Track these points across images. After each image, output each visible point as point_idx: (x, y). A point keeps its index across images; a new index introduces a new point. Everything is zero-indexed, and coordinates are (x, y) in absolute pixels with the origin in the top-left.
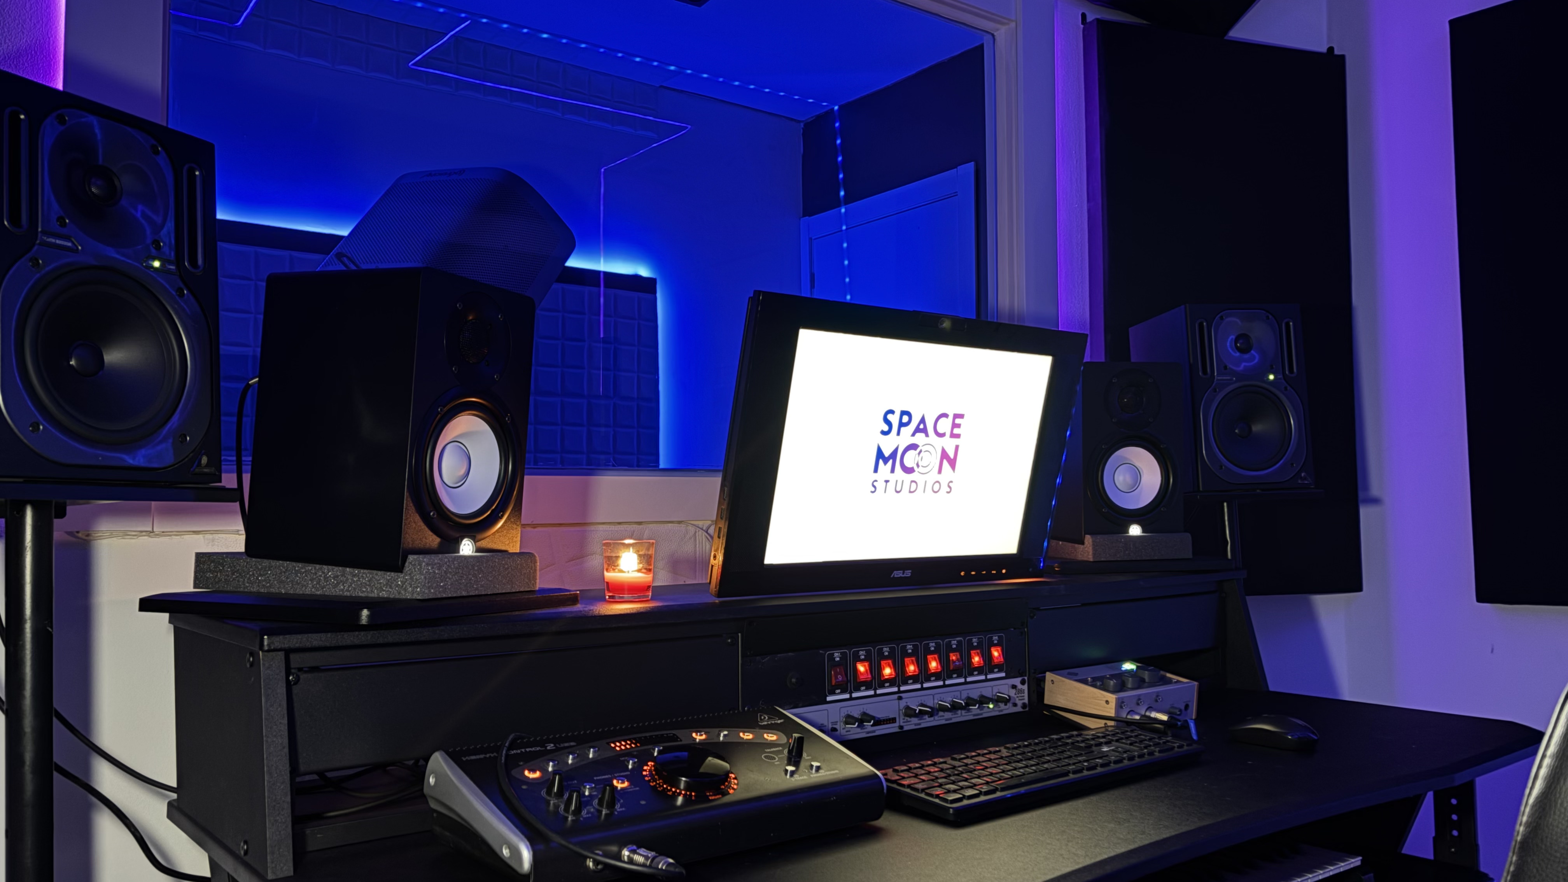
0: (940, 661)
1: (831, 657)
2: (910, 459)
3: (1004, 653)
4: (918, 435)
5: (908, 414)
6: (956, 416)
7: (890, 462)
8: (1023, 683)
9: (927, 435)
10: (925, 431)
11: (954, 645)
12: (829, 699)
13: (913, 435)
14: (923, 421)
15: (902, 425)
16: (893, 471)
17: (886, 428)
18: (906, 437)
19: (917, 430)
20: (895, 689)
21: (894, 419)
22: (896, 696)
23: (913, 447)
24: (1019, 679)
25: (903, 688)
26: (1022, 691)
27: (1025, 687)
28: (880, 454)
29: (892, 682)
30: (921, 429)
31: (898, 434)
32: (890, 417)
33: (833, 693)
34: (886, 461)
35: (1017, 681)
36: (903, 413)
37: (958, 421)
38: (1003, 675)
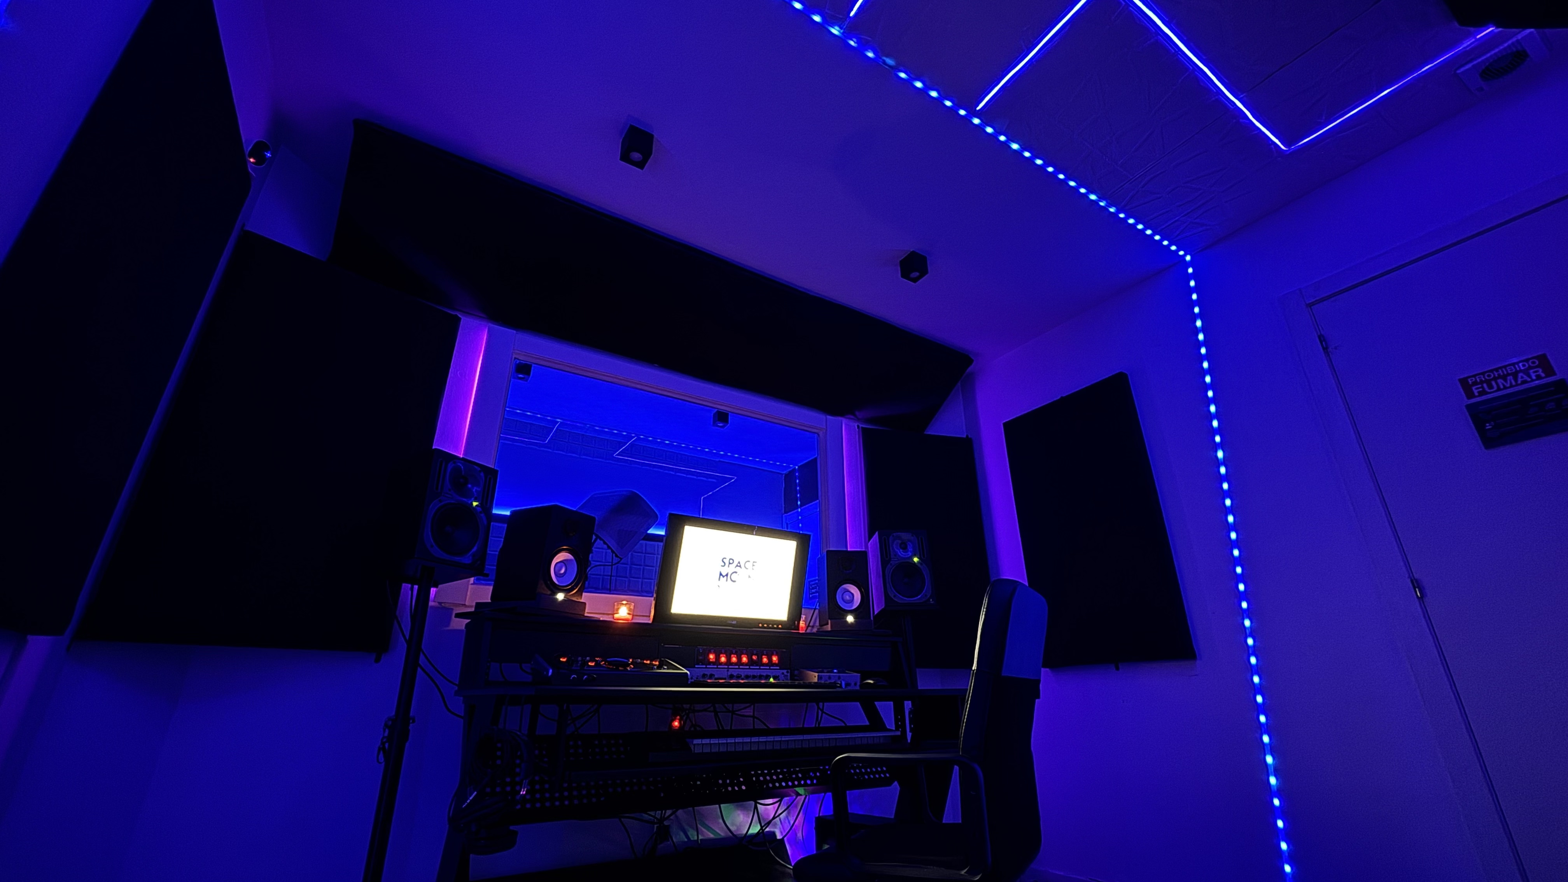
0: (748, 658)
1: (698, 650)
2: (734, 577)
3: (779, 659)
4: (737, 567)
5: (733, 560)
6: (754, 562)
7: (726, 577)
8: (787, 672)
9: (741, 567)
10: (740, 566)
11: (755, 652)
12: (696, 666)
13: (735, 567)
14: (739, 563)
15: (730, 563)
16: (727, 580)
17: (723, 564)
18: (732, 568)
19: (737, 566)
20: (726, 667)
21: (727, 561)
22: (726, 670)
23: (736, 572)
24: (786, 671)
25: (730, 667)
26: (787, 676)
27: (789, 674)
28: (721, 574)
29: (725, 664)
30: (739, 565)
31: (729, 566)
32: (724, 560)
33: (698, 664)
34: (723, 577)
35: (785, 671)
36: (730, 559)
37: (754, 564)
38: (778, 668)
